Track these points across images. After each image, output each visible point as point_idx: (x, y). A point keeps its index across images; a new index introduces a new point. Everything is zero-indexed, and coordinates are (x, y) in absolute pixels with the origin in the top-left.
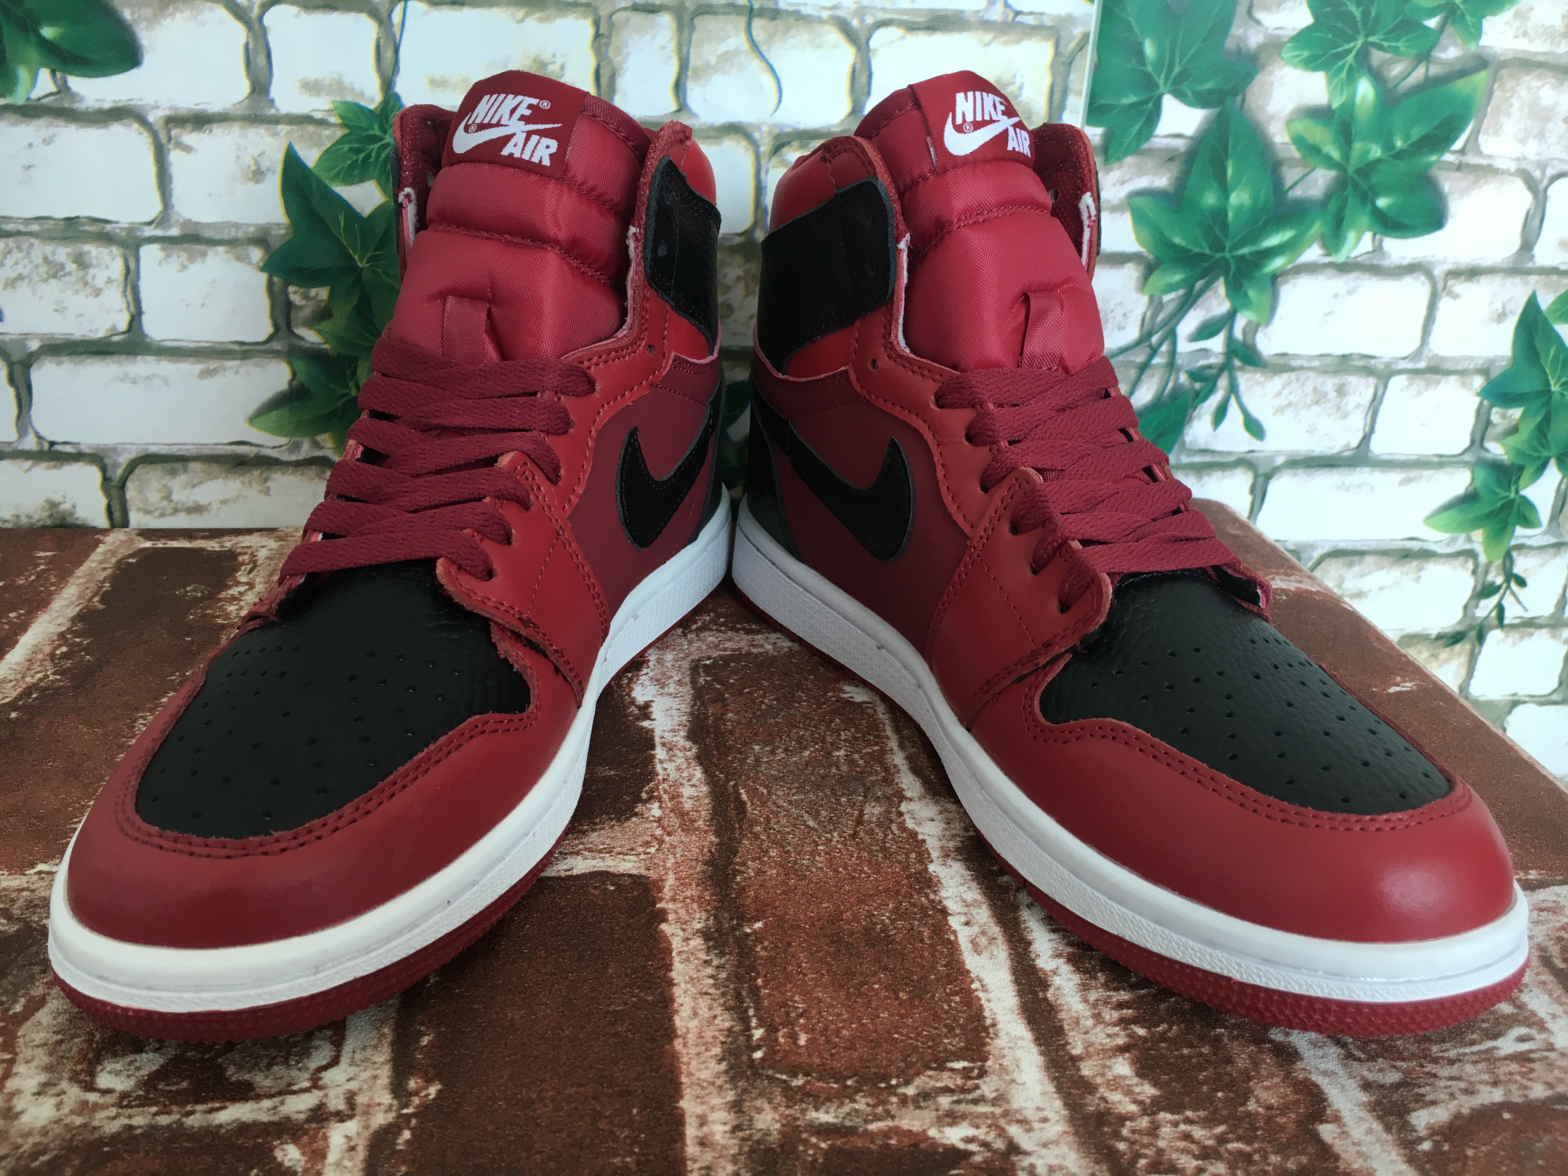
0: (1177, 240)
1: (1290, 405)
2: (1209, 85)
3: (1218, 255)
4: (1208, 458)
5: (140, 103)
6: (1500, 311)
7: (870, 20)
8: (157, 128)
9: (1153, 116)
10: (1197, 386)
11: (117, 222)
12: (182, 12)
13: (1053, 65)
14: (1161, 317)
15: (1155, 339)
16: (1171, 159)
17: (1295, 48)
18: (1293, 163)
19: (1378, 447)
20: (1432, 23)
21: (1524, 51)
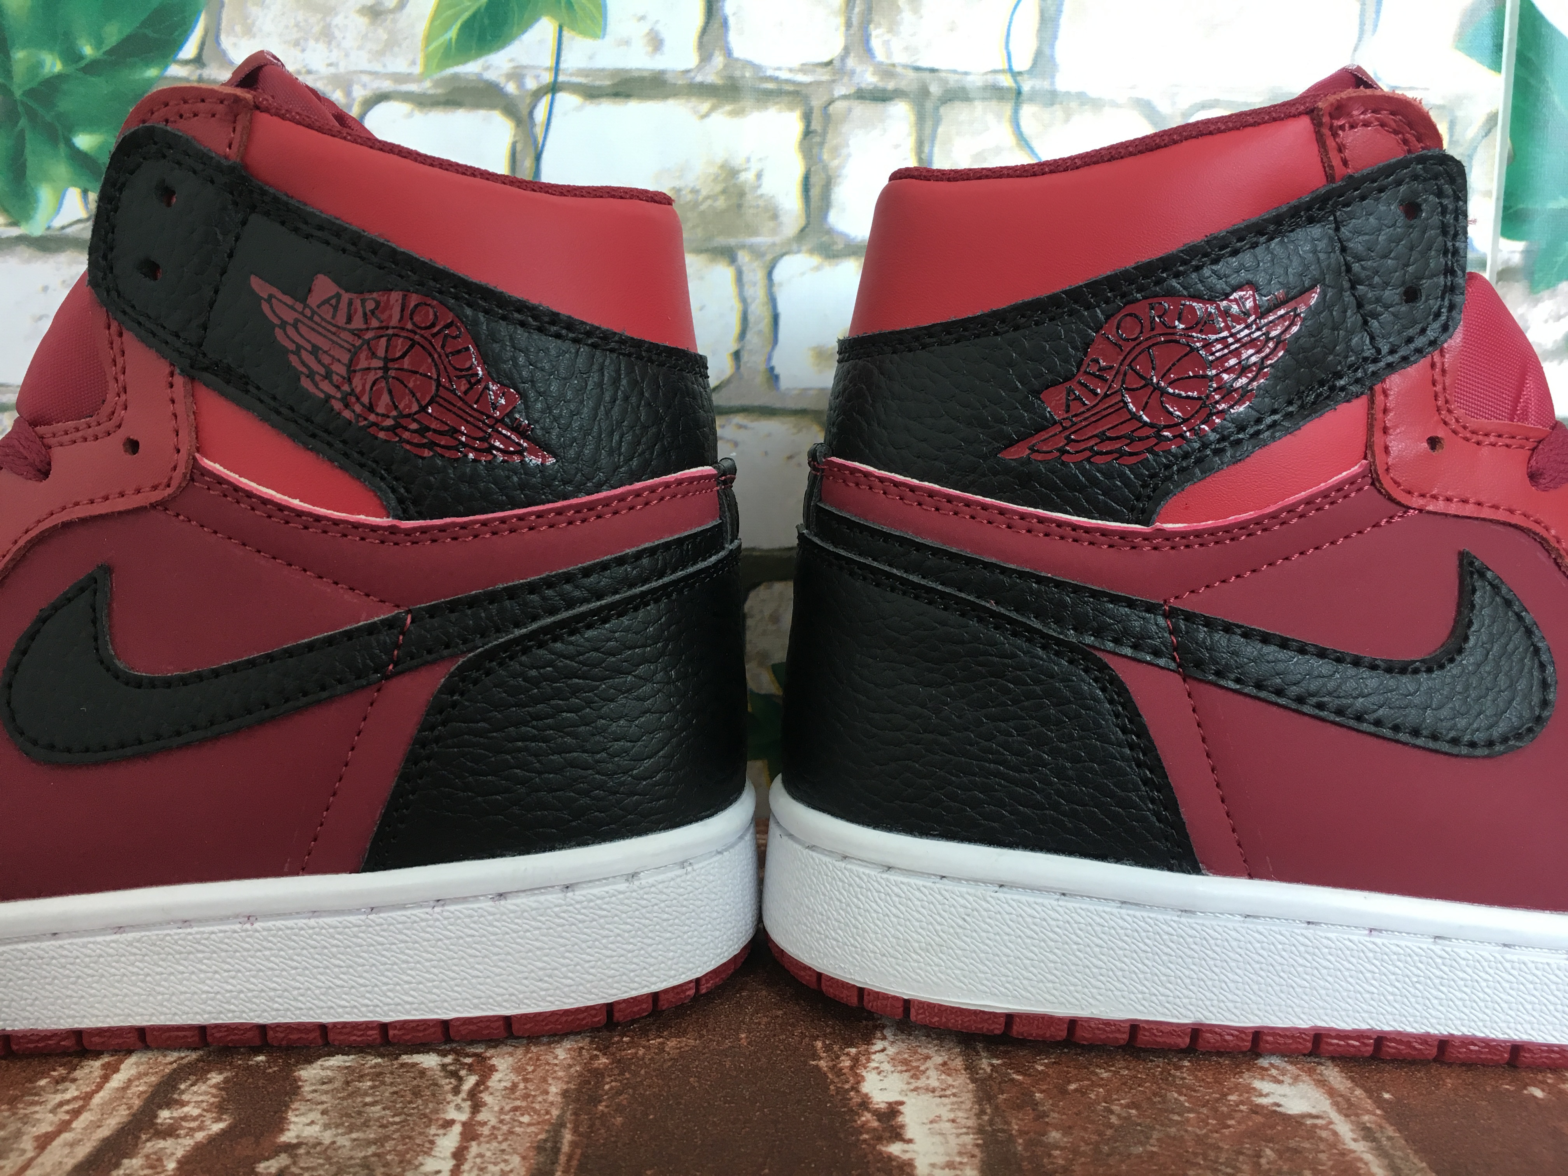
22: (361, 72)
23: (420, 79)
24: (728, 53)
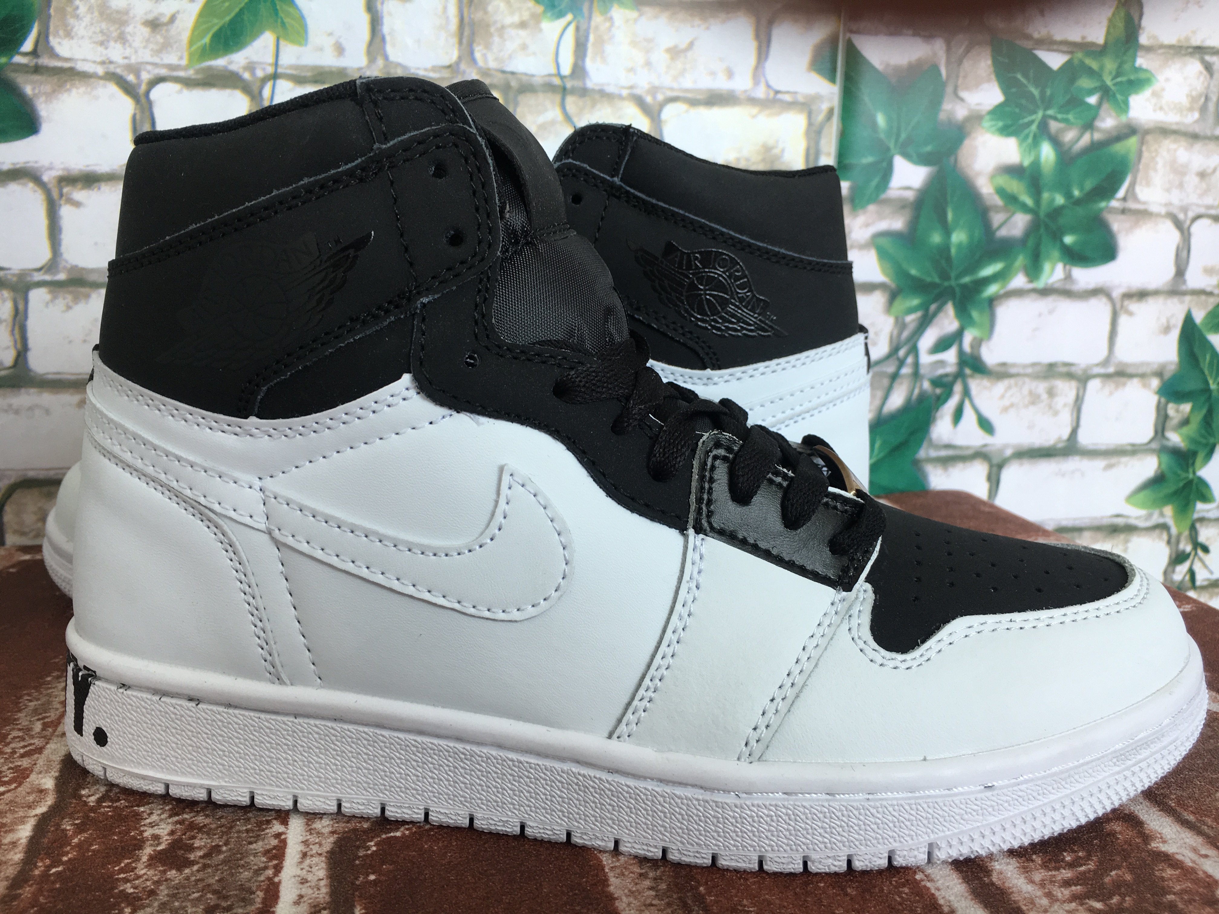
0: (913, 272)
1: (1012, 405)
2: (929, 148)
3: (946, 284)
4: (950, 452)
5: (36, 165)
6: (1165, 324)
7: (660, 97)
8: (50, 186)
9: (887, 172)
10: (938, 391)
11: (9, 269)
12: (77, 88)
13: (808, 133)
14: (905, 334)
15: (902, 353)
16: (903, 207)
17: (992, 120)
18: (997, 209)
19: (1085, 439)
20: (1092, 100)
21: (1162, 122)
22: (147, 63)
23: (186, 68)
24: (386, 58)
